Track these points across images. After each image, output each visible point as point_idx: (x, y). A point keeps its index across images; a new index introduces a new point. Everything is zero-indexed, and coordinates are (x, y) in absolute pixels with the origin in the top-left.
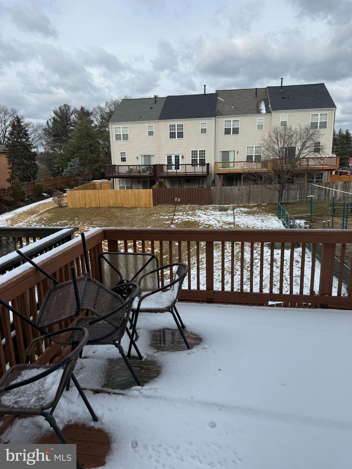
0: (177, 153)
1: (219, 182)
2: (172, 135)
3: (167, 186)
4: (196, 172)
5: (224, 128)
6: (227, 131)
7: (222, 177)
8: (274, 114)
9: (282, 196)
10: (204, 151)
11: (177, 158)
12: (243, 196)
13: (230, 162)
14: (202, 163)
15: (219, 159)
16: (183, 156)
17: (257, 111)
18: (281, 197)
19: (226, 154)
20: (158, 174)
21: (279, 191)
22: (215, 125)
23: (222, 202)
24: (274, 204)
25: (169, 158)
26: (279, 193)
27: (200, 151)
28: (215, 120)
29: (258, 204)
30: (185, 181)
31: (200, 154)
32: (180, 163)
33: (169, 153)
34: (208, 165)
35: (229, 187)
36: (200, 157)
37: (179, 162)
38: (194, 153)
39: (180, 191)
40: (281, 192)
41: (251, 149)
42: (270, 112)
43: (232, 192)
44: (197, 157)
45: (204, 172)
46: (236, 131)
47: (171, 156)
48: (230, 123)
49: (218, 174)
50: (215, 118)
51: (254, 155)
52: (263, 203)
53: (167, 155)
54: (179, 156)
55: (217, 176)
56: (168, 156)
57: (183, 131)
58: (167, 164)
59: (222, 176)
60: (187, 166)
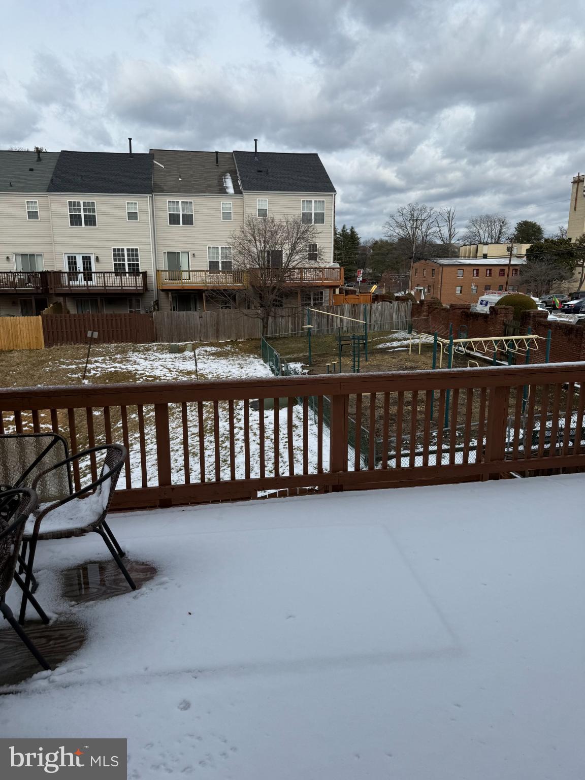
0: (86, 252)
1: (166, 303)
2: (75, 221)
3: (71, 311)
4: (123, 285)
5: (168, 213)
6: (174, 219)
7: (170, 295)
8: (247, 196)
9: (267, 327)
10: (136, 250)
11: (87, 260)
12: (207, 327)
13: (183, 271)
14: (134, 270)
15: (164, 265)
16: (97, 257)
17: (220, 189)
18: (265, 329)
19: (174, 257)
20: (51, 289)
21: (263, 319)
22: (153, 206)
23: (174, 337)
24: (256, 339)
25: (72, 260)
26: (263, 322)
27: (128, 250)
28: (151, 198)
29: (232, 341)
30: (104, 301)
31: (128, 255)
32: (93, 270)
33: (72, 251)
34: (145, 274)
35: (184, 312)
36: (129, 260)
37: (91, 268)
38: (118, 253)
39: (96, 319)
40: (265, 321)
41: (215, 251)
42: (241, 193)
43: (189, 321)
44: (124, 260)
45: (139, 287)
46: (188, 220)
47: (75, 257)
48: (177, 206)
49: (163, 290)
50: (151, 195)
51: (220, 260)
52: (239, 339)
53: (67, 255)
54: (90, 257)
55: (162, 294)
56: (68, 257)
57: (96, 214)
58: (68, 271)
59: (170, 293)
60: (106, 274)
